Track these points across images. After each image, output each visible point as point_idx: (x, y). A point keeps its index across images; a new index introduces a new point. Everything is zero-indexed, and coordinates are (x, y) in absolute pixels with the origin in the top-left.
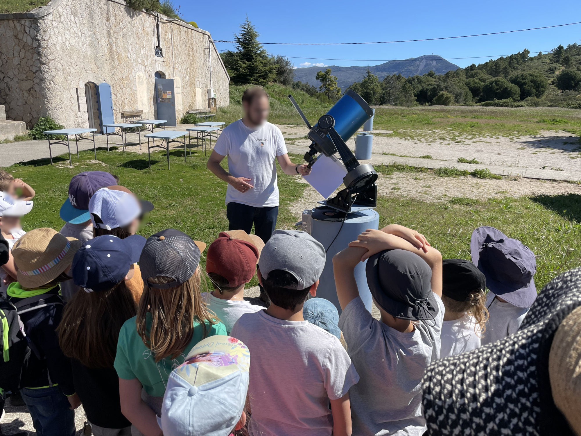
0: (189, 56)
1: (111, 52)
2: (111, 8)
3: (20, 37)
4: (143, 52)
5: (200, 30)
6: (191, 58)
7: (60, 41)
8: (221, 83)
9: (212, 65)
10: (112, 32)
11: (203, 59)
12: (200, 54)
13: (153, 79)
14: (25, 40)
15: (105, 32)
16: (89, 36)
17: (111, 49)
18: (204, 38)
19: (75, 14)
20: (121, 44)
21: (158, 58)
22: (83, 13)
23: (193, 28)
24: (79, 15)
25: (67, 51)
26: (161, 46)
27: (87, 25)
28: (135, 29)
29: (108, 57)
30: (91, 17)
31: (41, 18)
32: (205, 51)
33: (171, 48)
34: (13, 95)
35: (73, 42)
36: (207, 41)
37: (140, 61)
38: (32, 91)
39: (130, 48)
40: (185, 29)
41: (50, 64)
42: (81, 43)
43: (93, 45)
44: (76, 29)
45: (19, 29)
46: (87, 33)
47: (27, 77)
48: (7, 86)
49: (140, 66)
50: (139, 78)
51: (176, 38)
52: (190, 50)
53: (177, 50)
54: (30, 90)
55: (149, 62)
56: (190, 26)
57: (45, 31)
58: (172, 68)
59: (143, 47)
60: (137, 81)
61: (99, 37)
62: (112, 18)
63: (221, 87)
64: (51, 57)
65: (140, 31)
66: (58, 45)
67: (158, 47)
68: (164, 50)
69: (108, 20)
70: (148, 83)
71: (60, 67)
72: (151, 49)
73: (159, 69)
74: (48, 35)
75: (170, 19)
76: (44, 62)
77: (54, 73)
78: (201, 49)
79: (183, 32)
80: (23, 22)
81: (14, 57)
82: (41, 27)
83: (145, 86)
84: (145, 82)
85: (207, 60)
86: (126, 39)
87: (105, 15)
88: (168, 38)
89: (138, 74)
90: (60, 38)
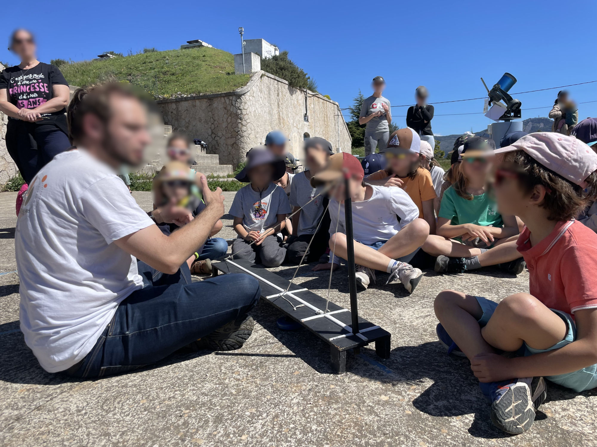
0: (325, 121)
1: (279, 119)
2: (280, 87)
3: (228, 108)
4: (297, 118)
5: (331, 101)
6: (326, 123)
7: (253, 110)
8: (346, 143)
9: (339, 129)
10: (280, 104)
11: (334, 124)
12: (332, 120)
13: (302, 139)
14: (232, 110)
15: (276, 104)
16: (268, 107)
17: (279, 116)
18: (334, 107)
19: (261, 91)
20: (285, 112)
21: (305, 123)
22: (265, 90)
23: (327, 99)
24: (263, 92)
25: (257, 117)
26: (308, 114)
27: (267, 99)
28: (292, 101)
29: (278, 121)
30: (269, 93)
31: (243, 94)
32: (335, 117)
33: (313, 115)
34: (221, 149)
35: (259, 110)
36: (336, 110)
37: (295, 125)
38: (234, 145)
39: (290, 115)
40: (322, 100)
41: (248, 126)
42: (263, 111)
43: (270, 113)
44: (261, 102)
45: (228, 102)
46: (267, 104)
47: (232, 135)
48: (217, 143)
49: (295, 129)
50: (295, 138)
51: (317, 107)
52: (326, 116)
53: (317, 117)
54: (233, 145)
55: (301, 125)
56: (326, 98)
57: (245, 103)
58: (314, 130)
59: (297, 115)
60: (293, 139)
61: (273, 107)
62: (280, 94)
63: (346, 146)
64: (248, 121)
65: (296, 102)
66: (252, 113)
67: (306, 114)
68: (309, 117)
69: (278, 96)
70: (299, 141)
71: (253, 128)
72: (301, 115)
73: (306, 130)
74: (247, 106)
75: (313, 94)
76: (244, 124)
77: (249, 132)
78: (332, 115)
79: (321, 103)
80: (231, 98)
81: (223, 122)
82: (243, 101)
83: (297, 144)
84: (298, 140)
85: (337, 124)
86: (287, 108)
87: (276, 92)
88: (312, 108)
89: (294, 134)
90: (253, 108)
